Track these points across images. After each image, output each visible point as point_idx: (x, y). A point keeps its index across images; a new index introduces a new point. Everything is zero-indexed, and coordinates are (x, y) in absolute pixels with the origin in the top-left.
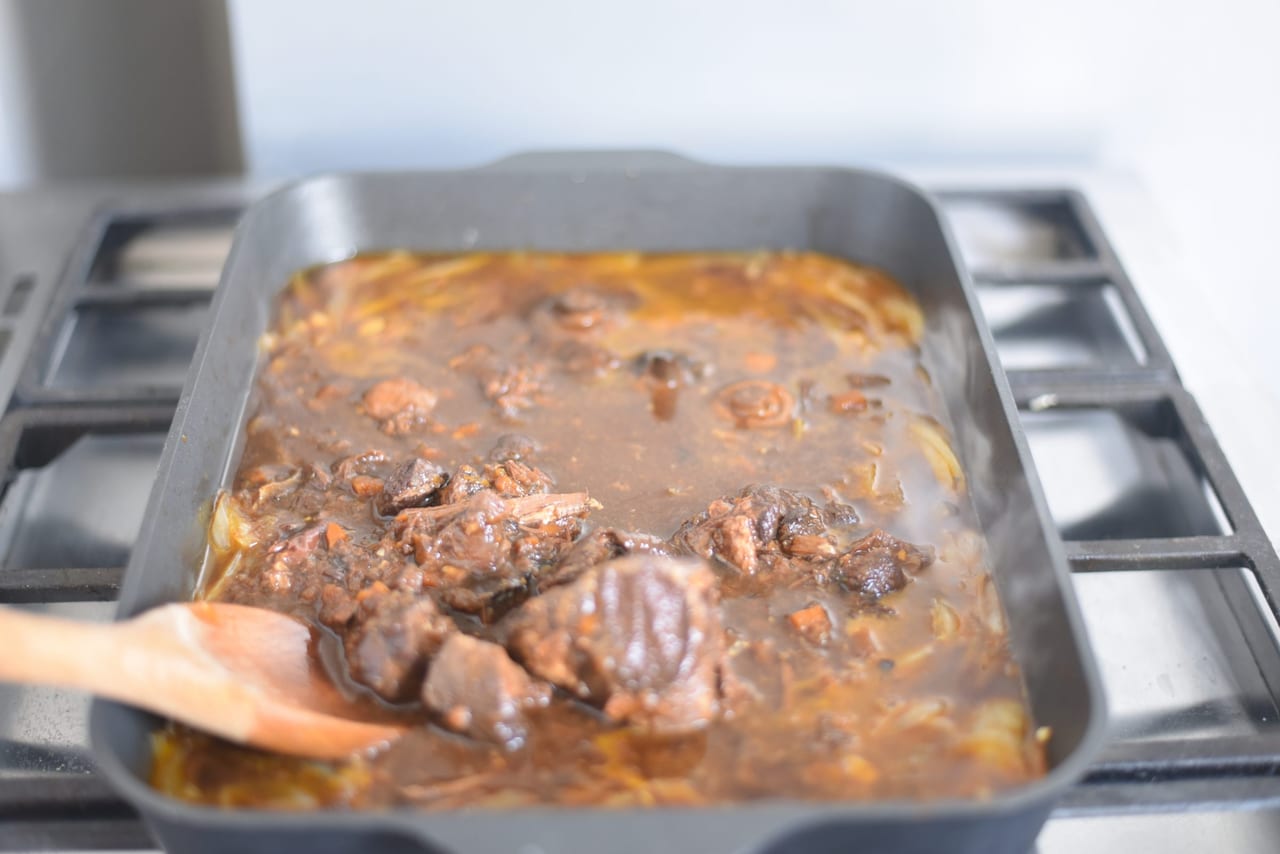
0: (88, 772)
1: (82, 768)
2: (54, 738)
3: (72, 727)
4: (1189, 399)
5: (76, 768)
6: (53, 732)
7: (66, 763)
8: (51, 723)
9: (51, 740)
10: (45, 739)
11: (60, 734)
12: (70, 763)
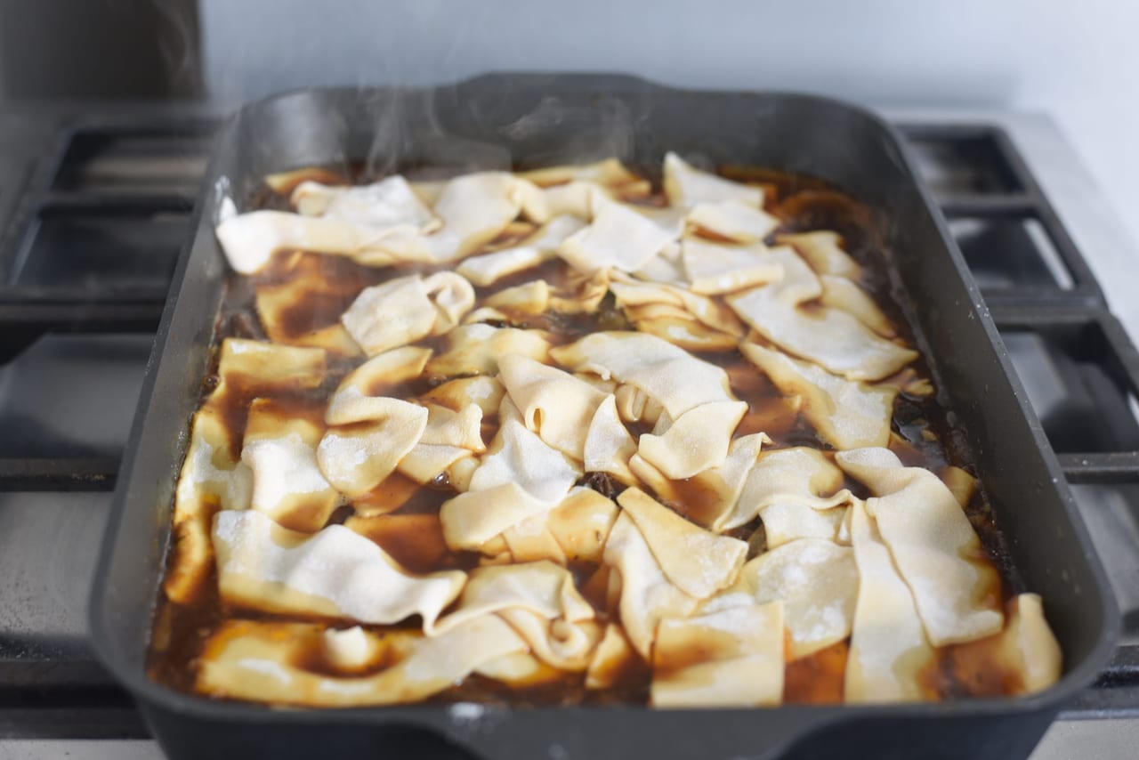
0: (48, 660)
1: (42, 655)
2: (15, 626)
3: (32, 615)
4: (1116, 322)
5: (36, 655)
6: (14, 620)
7: (27, 651)
8: (11, 611)
9: (12, 628)
10: (6, 627)
11: (21, 622)
12: (31, 651)
